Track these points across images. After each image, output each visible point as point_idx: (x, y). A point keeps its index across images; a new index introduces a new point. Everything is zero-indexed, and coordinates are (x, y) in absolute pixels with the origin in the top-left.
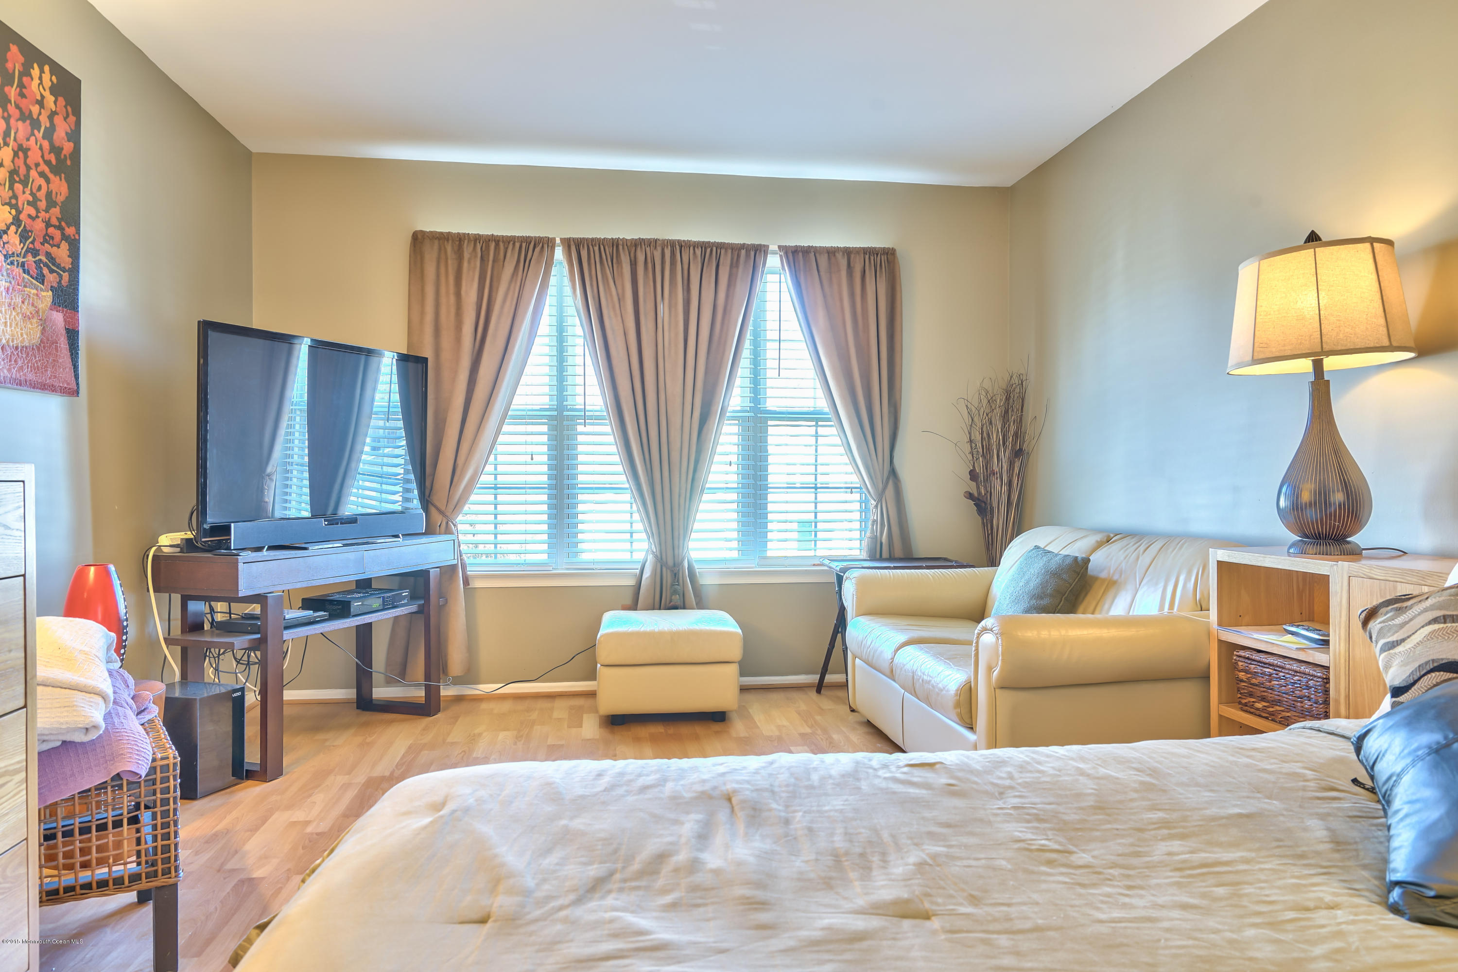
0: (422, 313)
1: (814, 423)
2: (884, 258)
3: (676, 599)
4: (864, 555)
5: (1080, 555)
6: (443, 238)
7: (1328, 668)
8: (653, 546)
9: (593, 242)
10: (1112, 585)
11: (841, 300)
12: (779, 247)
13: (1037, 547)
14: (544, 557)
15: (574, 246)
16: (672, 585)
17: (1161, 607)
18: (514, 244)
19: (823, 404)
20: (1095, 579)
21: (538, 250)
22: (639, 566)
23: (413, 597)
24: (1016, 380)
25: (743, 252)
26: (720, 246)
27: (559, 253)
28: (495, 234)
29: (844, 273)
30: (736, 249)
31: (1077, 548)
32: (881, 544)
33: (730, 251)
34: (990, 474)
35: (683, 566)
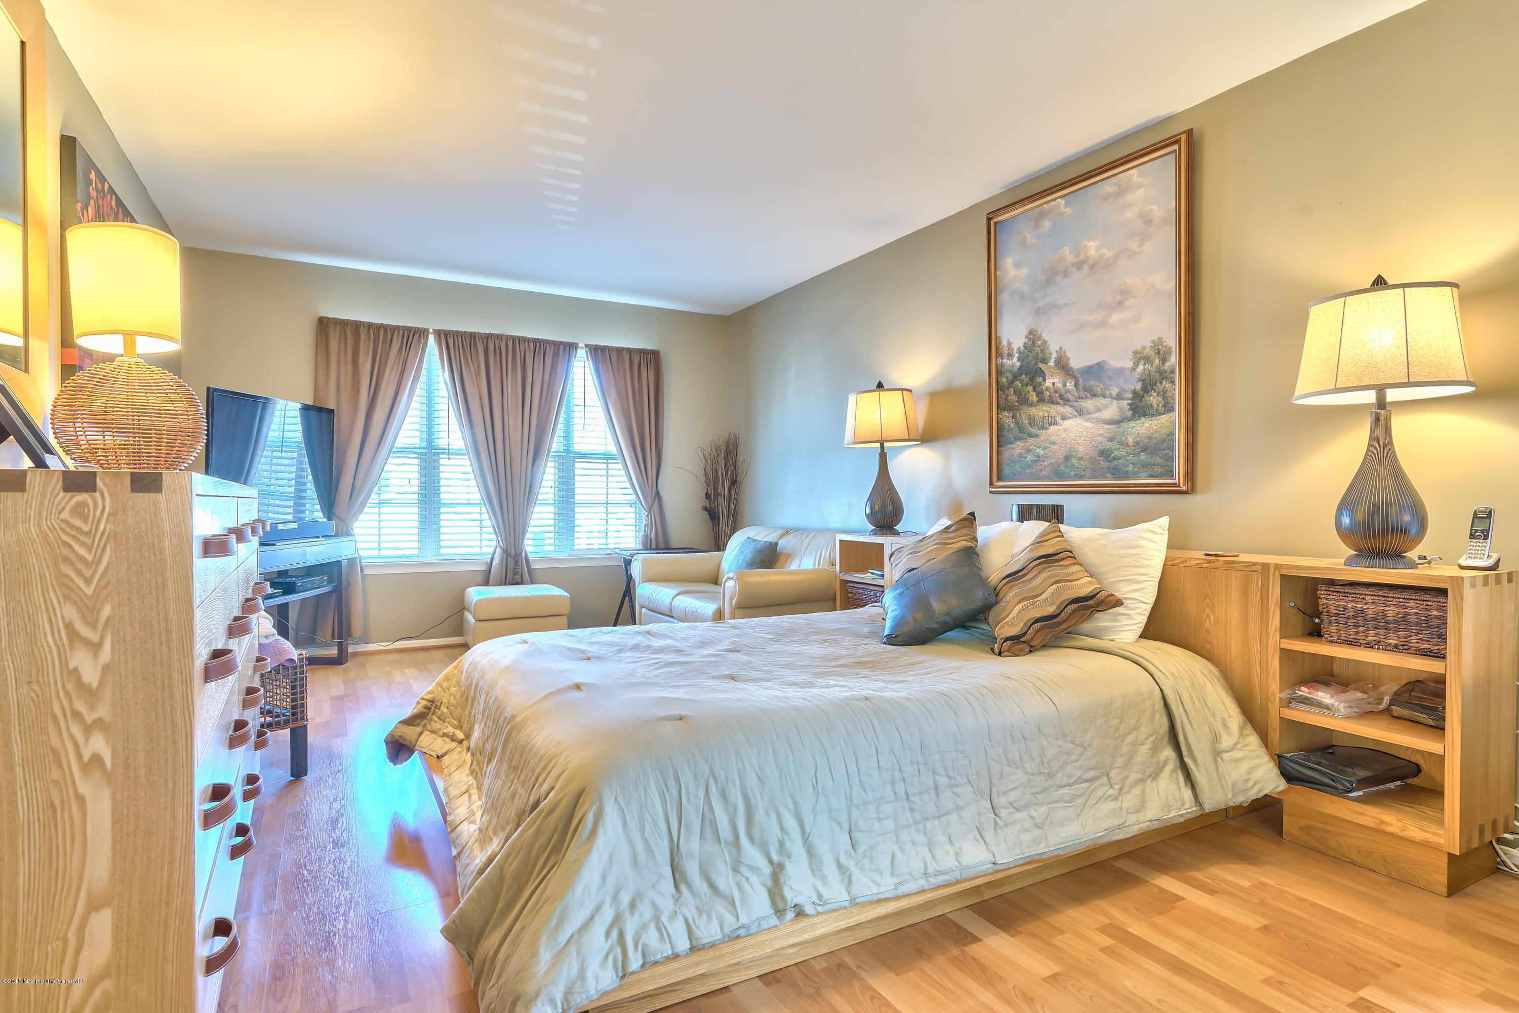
0: (328, 377)
1: (605, 461)
2: (652, 356)
3: (518, 577)
4: (639, 546)
5: (773, 541)
6: (344, 324)
7: (883, 586)
8: (501, 543)
9: (456, 334)
10: (790, 556)
11: (625, 382)
12: (585, 345)
13: (749, 538)
14: (416, 552)
15: (444, 336)
16: (514, 569)
17: (814, 565)
18: (398, 331)
19: (612, 448)
20: (781, 554)
21: (416, 336)
22: (490, 557)
23: (330, 581)
24: (732, 437)
25: (562, 347)
26: (546, 342)
27: (431, 339)
28: (384, 323)
29: (627, 365)
30: (557, 345)
31: (771, 538)
32: (651, 539)
33: (552, 346)
34: (717, 495)
35: (522, 557)
